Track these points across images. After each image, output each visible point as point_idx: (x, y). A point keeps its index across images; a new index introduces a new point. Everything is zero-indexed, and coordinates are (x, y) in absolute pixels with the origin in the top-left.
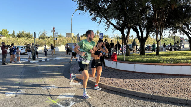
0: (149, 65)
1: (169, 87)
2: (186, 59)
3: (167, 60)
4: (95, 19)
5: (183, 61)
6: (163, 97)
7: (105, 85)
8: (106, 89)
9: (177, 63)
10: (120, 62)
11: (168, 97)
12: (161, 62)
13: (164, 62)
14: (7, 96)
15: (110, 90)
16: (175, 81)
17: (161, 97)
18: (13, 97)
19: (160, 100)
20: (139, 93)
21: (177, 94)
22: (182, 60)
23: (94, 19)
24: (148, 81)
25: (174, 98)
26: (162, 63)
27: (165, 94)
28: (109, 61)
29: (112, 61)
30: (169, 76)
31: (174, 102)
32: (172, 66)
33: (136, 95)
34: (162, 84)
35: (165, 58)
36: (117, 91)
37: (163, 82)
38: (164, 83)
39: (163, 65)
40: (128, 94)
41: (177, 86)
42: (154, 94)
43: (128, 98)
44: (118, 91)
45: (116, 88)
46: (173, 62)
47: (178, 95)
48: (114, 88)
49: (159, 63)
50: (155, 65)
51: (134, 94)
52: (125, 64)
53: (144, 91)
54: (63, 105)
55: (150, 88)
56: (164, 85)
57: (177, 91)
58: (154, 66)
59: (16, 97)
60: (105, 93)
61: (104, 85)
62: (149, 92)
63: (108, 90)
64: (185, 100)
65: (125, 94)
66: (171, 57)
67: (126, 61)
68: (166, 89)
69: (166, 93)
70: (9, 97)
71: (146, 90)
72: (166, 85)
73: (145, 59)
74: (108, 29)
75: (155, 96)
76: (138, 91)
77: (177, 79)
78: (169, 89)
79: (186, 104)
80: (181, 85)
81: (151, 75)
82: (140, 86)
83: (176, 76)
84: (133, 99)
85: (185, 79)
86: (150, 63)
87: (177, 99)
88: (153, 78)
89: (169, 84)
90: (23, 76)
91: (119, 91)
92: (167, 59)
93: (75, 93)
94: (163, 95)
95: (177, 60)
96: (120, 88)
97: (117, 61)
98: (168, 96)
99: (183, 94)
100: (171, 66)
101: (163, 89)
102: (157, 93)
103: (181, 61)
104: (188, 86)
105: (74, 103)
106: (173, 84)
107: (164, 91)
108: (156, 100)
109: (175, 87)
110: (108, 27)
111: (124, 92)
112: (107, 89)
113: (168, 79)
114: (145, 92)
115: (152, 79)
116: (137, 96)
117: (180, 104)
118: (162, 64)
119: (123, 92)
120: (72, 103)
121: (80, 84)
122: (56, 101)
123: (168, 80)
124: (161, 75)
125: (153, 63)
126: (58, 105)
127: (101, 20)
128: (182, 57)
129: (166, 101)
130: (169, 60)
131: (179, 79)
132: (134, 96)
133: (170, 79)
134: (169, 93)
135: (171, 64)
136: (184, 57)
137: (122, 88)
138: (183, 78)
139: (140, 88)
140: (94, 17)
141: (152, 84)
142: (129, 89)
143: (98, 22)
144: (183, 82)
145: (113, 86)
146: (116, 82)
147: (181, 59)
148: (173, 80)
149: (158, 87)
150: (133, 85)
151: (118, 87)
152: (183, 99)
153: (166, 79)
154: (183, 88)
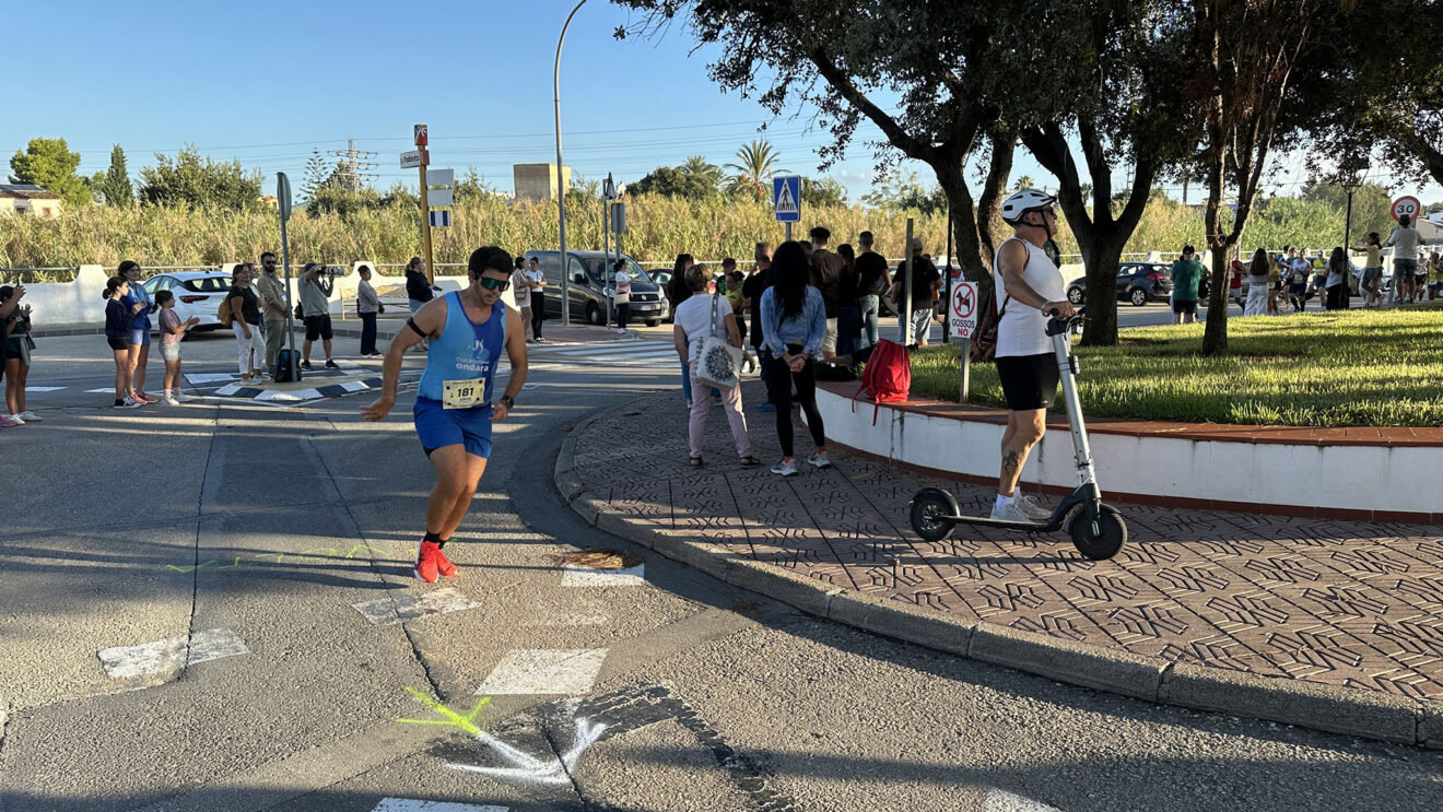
0: (1145, 440)
1: (1292, 610)
2: (1430, 394)
3: (1281, 402)
4: (737, 72)
5: (1407, 405)
6: (1246, 689)
7: (824, 593)
8: (825, 620)
9: (1360, 419)
10: (929, 413)
11: (1280, 692)
12: (1238, 413)
13: (1263, 412)
14: (116, 673)
15: (860, 630)
16: (1337, 565)
17: (1231, 689)
18: (162, 683)
19: (1221, 713)
20: (1070, 654)
21: (1344, 671)
22: (1399, 395)
23: (733, 78)
24: (1136, 565)
25: (1326, 701)
26: (1246, 422)
27: (1262, 667)
28: (849, 402)
29: (871, 400)
30: (1296, 521)
31: (1323, 726)
32: (1322, 445)
33: (1048, 671)
34: (1238, 587)
35: (1268, 377)
36: (906, 636)
37: (1248, 573)
38: (1259, 578)
39: (1256, 442)
40: (990, 665)
41: (1354, 606)
42: (1179, 669)
43: (989, 692)
44: (912, 638)
45: (898, 615)
46: (1332, 415)
47: (1353, 673)
48: (886, 615)
49: (1223, 418)
50: (1197, 439)
51: (1033, 666)
52: (968, 425)
53: (1108, 640)
54: (523, 742)
55: (1153, 617)
56: (1252, 592)
57: (1351, 644)
58: (1187, 443)
59: (184, 685)
60: (821, 649)
61: (813, 591)
62: (1143, 652)
63: (842, 631)
64: (1405, 714)
65: (967, 658)
66: (1316, 373)
67: (976, 399)
68: (1270, 627)
69: (1271, 660)
70: (136, 681)
71: (1123, 635)
72: (1270, 598)
73: (1121, 385)
74: (838, 148)
75: (1183, 681)
76: (1064, 644)
77: (1352, 545)
78: (1291, 629)
79: (1406, 745)
80: (1379, 596)
81: (1160, 511)
82: (1076, 598)
83: (1350, 525)
84: (1022, 701)
85: (1410, 545)
86: (1154, 419)
87: (1349, 707)
88: (1172, 539)
89: (1294, 591)
90: (213, 516)
91: (919, 640)
92: (1286, 385)
93: (602, 653)
94: (1241, 679)
95: (1361, 395)
96: (933, 615)
97: (904, 402)
98: (1284, 685)
99: (1391, 672)
100: (1314, 449)
101: (1248, 631)
102: (1202, 658)
103: (1391, 405)
104: (1434, 607)
105: (601, 728)
106: (1323, 587)
107: (1258, 643)
108: (1194, 711)
109: (1335, 614)
110: (843, 134)
111: (962, 649)
112: (837, 623)
113: (1290, 544)
114: (1111, 654)
115: (1167, 544)
116: (1053, 681)
117: (1367, 740)
118: (1248, 432)
119: (951, 647)
120: (587, 733)
121: (640, 580)
122: (473, 714)
123: (1284, 556)
124: (1237, 518)
125: (1179, 419)
126: (485, 746)
127: (788, 80)
128: (1403, 370)
129: (1265, 721)
130: (1300, 401)
131: (1368, 546)
132: (1034, 675)
133: (1301, 546)
134: (1288, 663)
135: (1312, 435)
136: (1416, 371)
137: (945, 618)
138: (1401, 544)
139: (1075, 617)
140: (733, 54)
141: (1169, 588)
142: (996, 624)
143: (764, 100)
144: (1395, 576)
145: (876, 601)
146: (899, 571)
147: (1392, 386)
148: (1322, 550)
149: (1210, 613)
150: (1027, 593)
151: (915, 611)
152: (1390, 710)
153: (1270, 551)
154: (1394, 623)
